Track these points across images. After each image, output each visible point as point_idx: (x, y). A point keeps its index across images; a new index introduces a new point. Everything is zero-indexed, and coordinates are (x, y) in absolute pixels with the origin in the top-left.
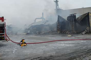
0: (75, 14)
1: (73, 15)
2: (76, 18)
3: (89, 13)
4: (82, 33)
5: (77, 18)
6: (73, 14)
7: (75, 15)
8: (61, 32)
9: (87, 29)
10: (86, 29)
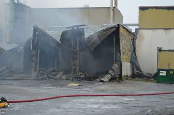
0: (83, 27)
1: (76, 28)
2: (85, 37)
3: (118, 25)
4: (102, 79)
5: (88, 37)
6: (78, 26)
7: (83, 29)
8: (42, 74)
9: (113, 67)
10: (112, 69)
